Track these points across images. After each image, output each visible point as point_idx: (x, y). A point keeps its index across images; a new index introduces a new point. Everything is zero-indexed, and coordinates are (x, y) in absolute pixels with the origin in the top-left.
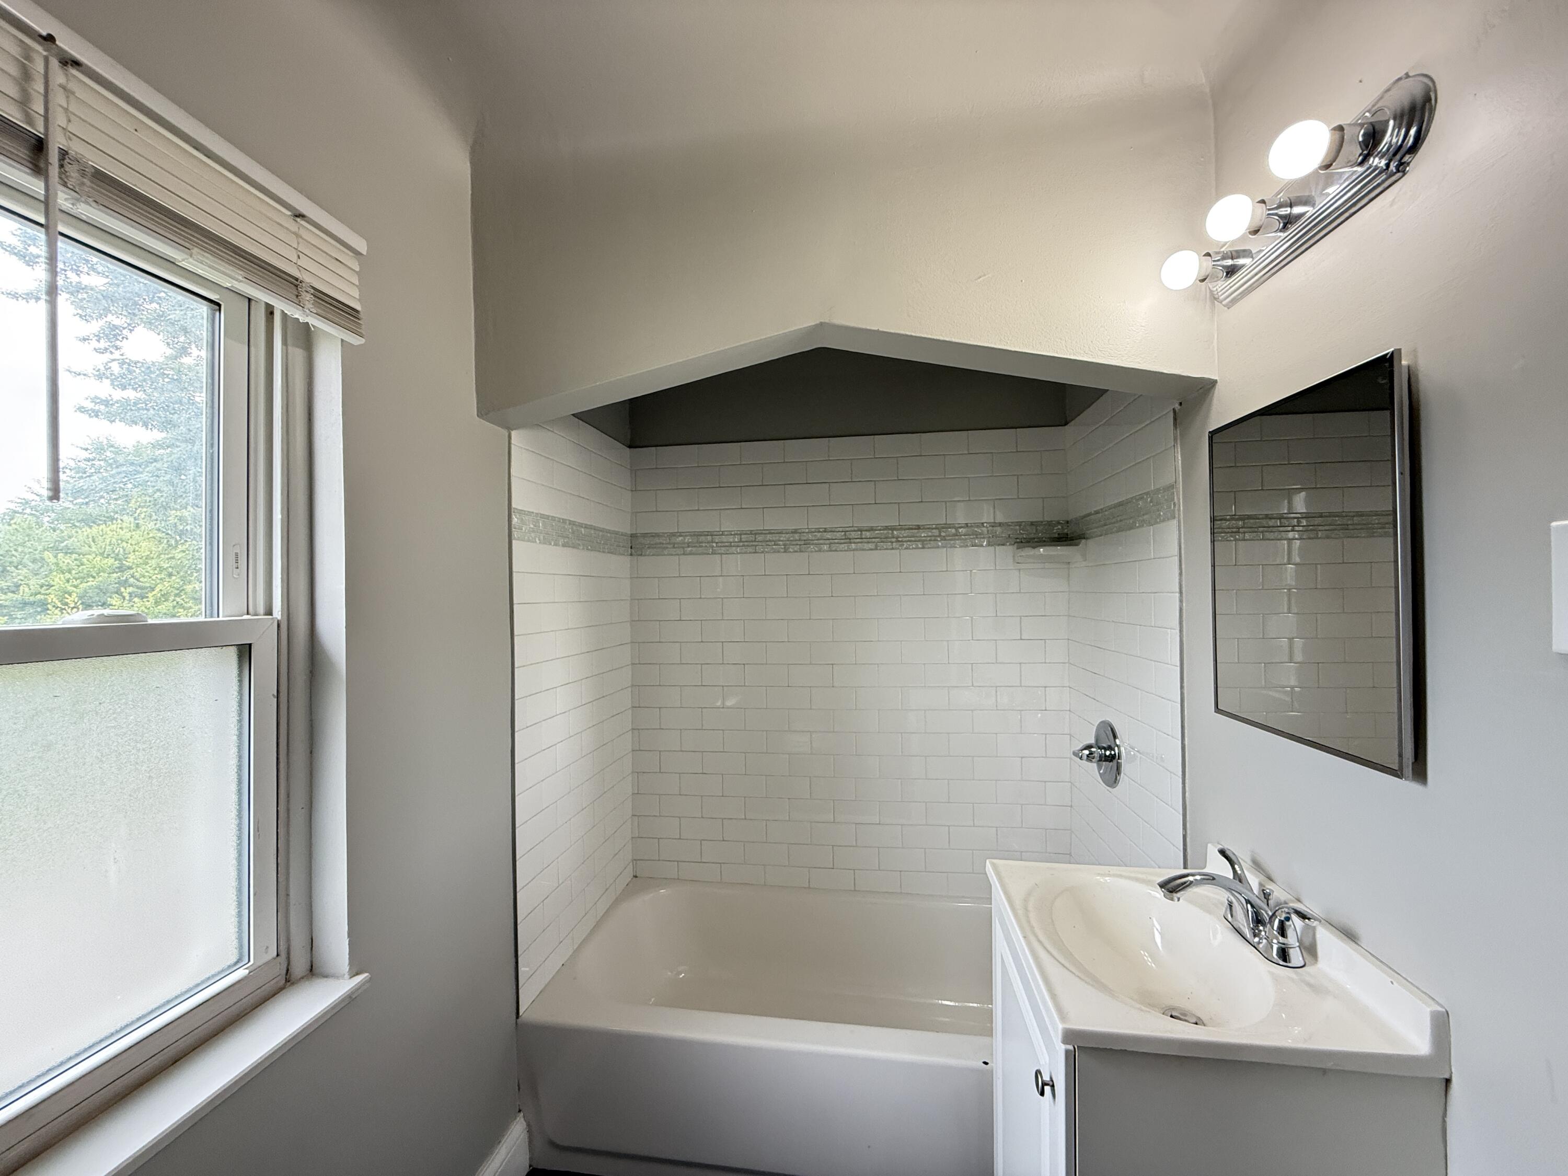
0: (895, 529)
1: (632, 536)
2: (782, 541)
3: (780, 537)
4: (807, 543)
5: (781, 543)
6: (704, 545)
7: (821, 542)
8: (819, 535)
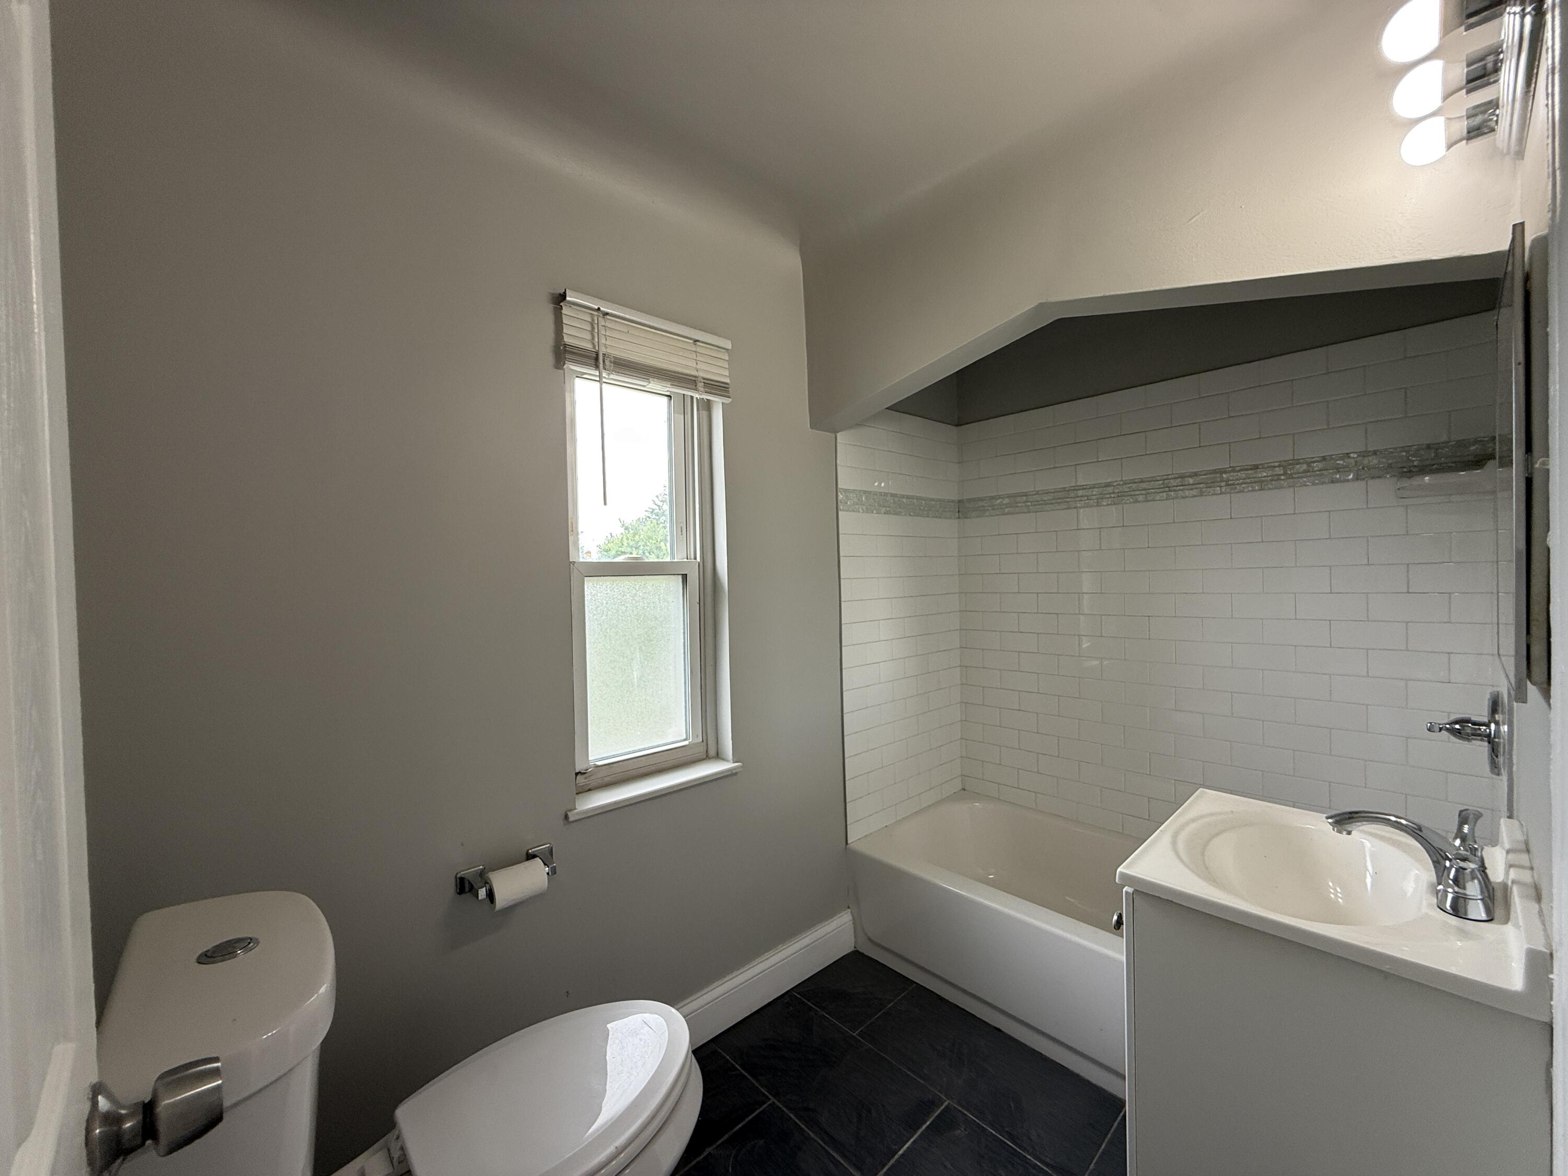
0: (1225, 472)
1: (959, 501)
2: (1095, 495)
3: (1092, 491)
4: (1121, 495)
5: (1094, 497)
6: (1020, 505)
7: (1137, 493)
8: (1134, 486)
